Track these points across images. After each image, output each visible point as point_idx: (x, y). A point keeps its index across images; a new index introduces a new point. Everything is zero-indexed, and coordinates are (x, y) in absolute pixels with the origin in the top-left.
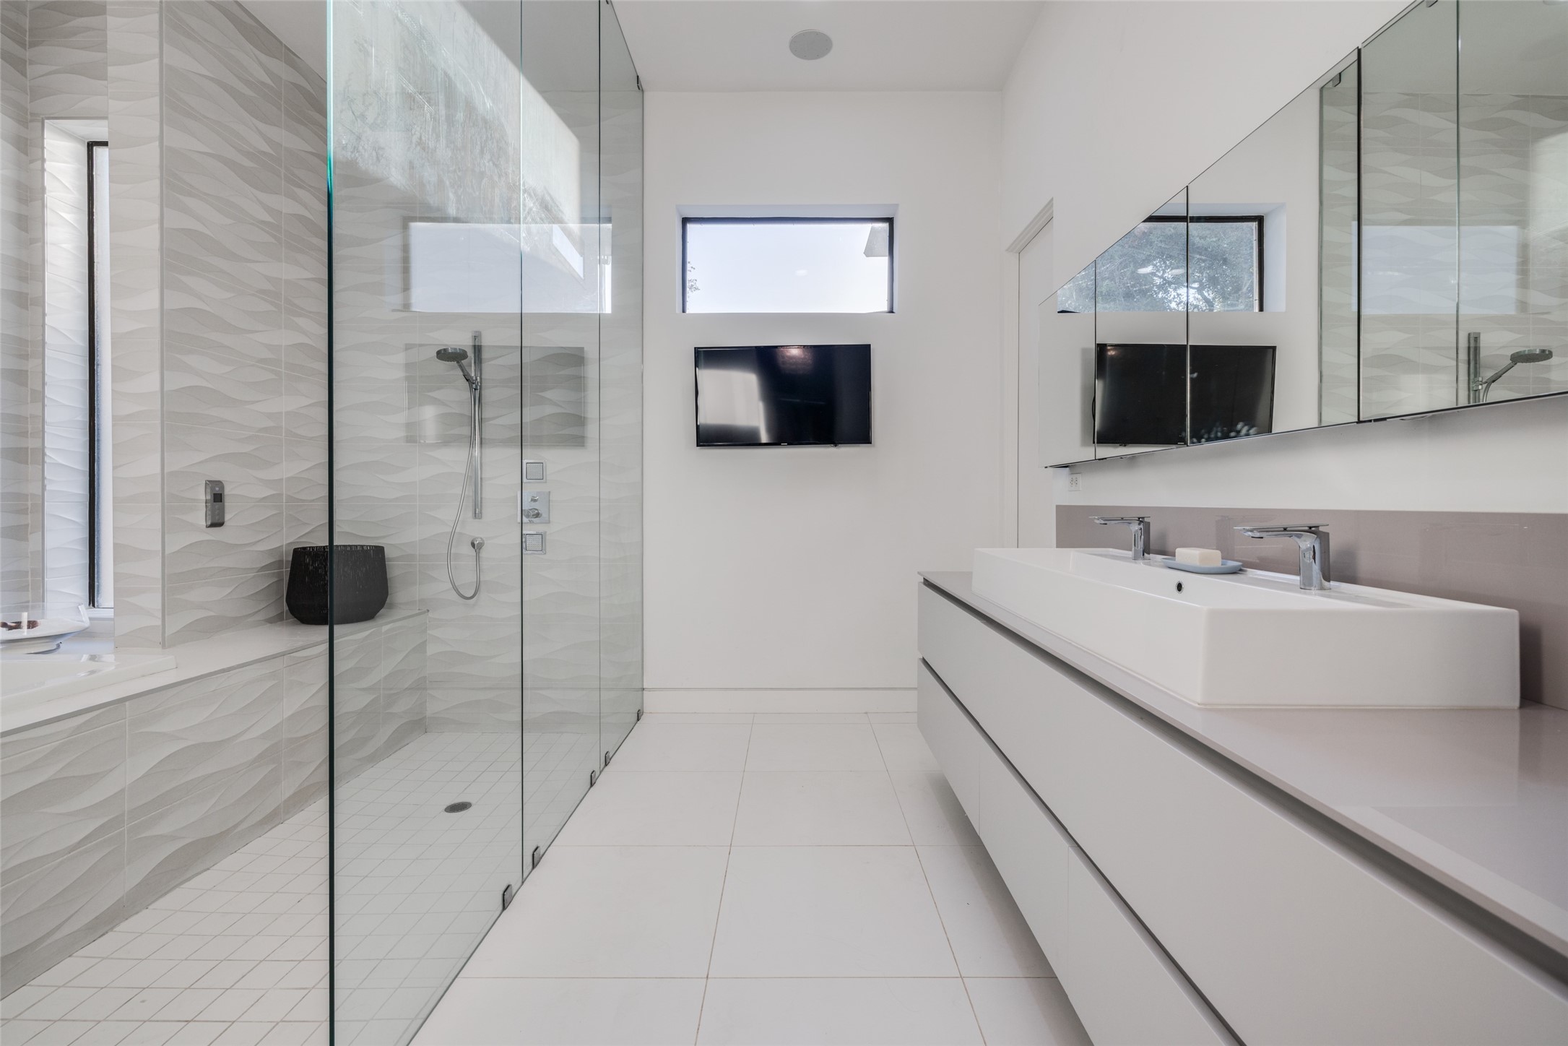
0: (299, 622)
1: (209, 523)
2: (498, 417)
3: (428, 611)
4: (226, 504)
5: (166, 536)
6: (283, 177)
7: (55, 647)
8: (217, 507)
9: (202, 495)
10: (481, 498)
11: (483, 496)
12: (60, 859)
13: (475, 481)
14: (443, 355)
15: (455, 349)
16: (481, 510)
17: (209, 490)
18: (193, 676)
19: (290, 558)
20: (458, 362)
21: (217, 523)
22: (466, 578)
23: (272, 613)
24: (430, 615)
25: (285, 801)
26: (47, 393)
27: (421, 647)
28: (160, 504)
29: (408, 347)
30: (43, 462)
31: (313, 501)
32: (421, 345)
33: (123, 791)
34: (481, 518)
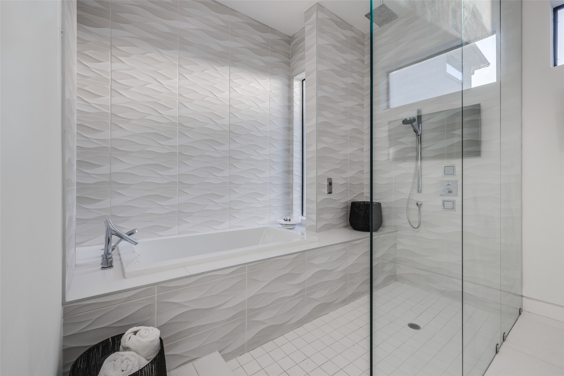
0: (353, 229)
1: (328, 192)
2: (429, 146)
3: (398, 231)
4: (332, 186)
5: (317, 196)
6: (349, 71)
7: (294, 227)
8: (330, 187)
9: (326, 183)
10: (421, 184)
11: (422, 183)
12: (290, 299)
13: (418, 175)
14: (405, 122)
15: (410, 118)
16: (421, 189)
17: (328, 181)
18: (323, 246)
19: (350, 205)
20: (411, 124)
21: (330, 193)
22: (415, 219)
23: (345, 224)
24: (398, 232)
25: (349, 296)
26: (294, 155)
27: (395, 245)
28: (316, 186)
29: (390, 123)
30: (293, 174)
31: (357, 185)
32: (395, 121)
33: (304, 281)
34: (421, 192)
